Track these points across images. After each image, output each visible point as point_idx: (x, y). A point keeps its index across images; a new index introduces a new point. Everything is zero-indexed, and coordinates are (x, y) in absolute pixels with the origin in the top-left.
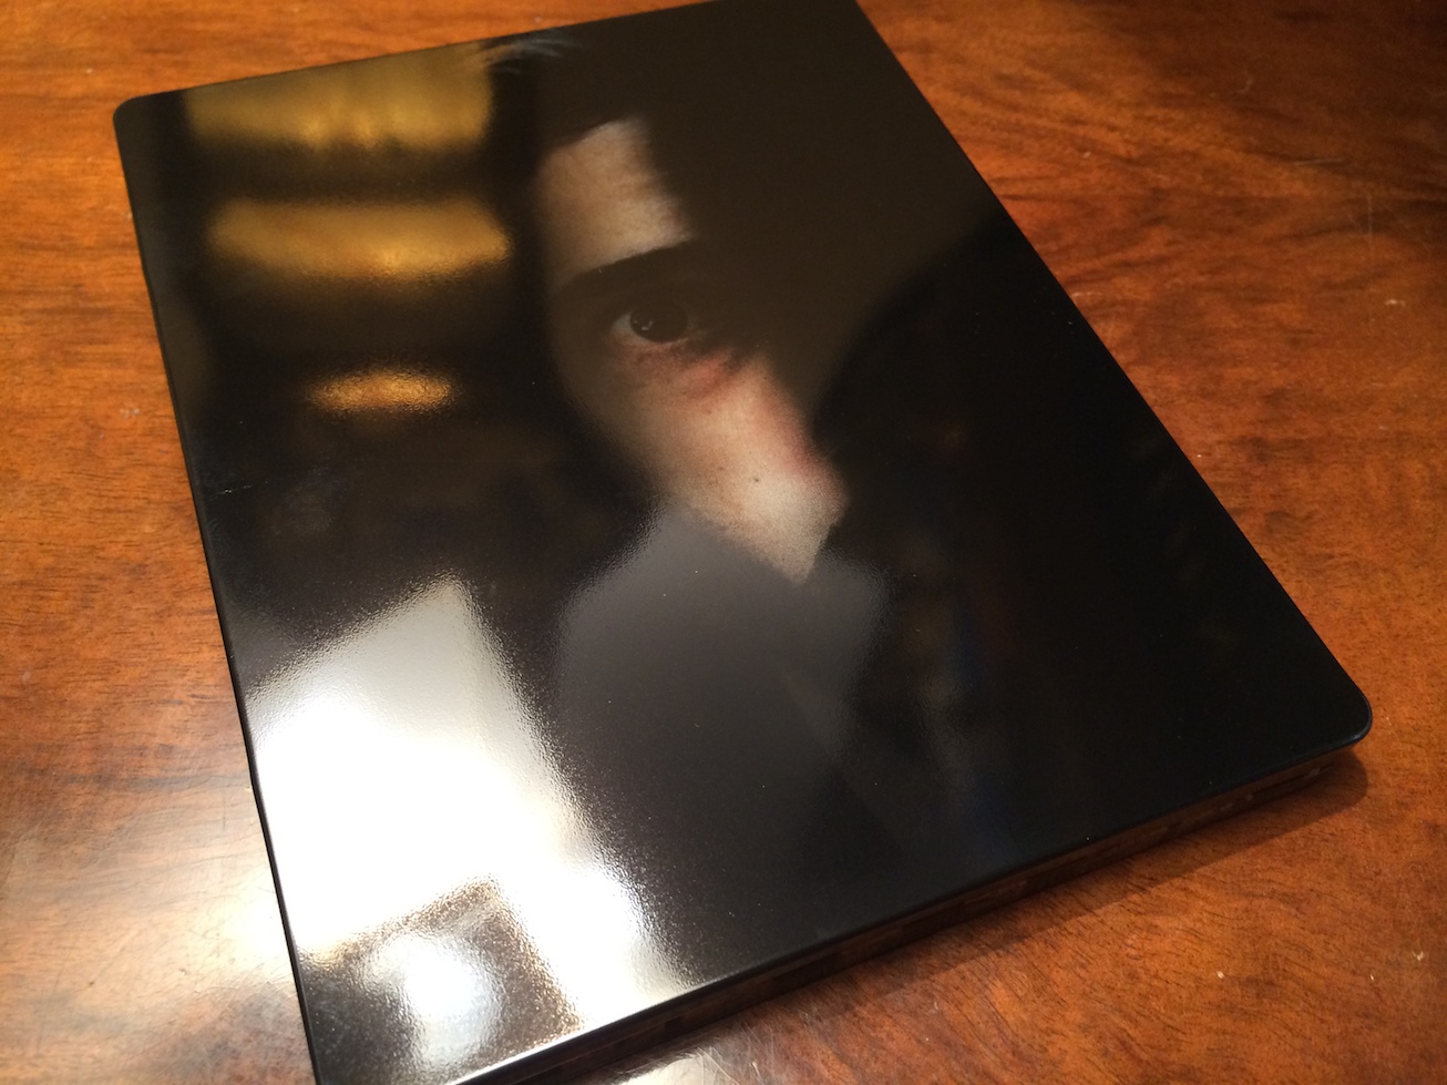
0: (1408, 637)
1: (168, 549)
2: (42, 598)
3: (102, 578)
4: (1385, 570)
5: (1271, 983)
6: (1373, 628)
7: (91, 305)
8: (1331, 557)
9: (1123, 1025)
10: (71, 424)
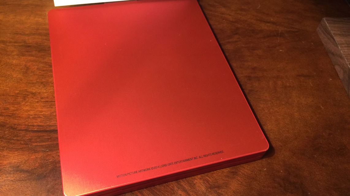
0: (273, 113)
1: (40, 90)
2: (16, 98)
3: (28, 95)
4: (270, 101)
5: (236, 173)
6: (266, 111)
7: (28, 45)
8: (260, 98)
9: (208, 178)
10: (23, 67)
